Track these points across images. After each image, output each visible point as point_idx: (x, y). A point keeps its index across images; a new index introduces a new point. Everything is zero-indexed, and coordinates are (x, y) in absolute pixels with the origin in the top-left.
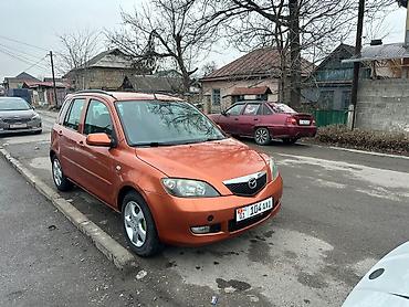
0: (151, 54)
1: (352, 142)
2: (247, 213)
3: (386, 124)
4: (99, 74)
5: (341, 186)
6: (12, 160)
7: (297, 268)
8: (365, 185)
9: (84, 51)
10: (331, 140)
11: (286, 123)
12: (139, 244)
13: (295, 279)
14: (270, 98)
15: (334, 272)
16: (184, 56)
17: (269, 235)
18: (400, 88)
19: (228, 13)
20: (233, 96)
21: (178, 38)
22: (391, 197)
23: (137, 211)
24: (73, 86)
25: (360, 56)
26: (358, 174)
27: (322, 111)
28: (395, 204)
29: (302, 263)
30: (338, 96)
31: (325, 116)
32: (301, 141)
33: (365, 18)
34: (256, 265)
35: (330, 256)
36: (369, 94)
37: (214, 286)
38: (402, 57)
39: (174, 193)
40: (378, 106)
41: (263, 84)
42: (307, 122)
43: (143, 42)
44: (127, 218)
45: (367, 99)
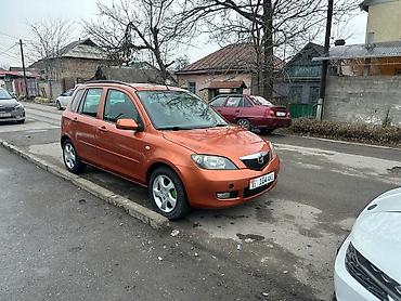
0: (128, 46)
1: (321, 132)
2: (257, 183)
3: (349, 116)
4: (70, 64)
5: (319, 168)
6: (12, 147)
7: (296, 225)
8: (338, 166)
9: (56, 40)
10: (303, 130)
11: (266, 114)
12: (168, 210)
13: (297, 232)
14: (245, 92)
15: (325, 227)
16: (161, 49)
17: (269, 203)
18: (362, 85)
19: (207, 9)
20: (210, 89)
21: (155, 31)
22: (361, 175)
23: (166, 182)
24: (43, 76)
25: (328, 55)
26: (331, 158)
27: (293, 104)
28: (364, 181)
29: (300, 222)
30: (306, 91)
31: (296, 110)
32: (277, 131)
33: (333, 21)
34: (264, 224)
35: (320, 217)
36: (336, 89)
37: (236, 238)
38: (364, 56)
39: (202, 166)
40: (343, 100)
41: (238, 79)
42: (283, 114)
43: (120, 34)
44: (156, 189)
45: (334, 94)
